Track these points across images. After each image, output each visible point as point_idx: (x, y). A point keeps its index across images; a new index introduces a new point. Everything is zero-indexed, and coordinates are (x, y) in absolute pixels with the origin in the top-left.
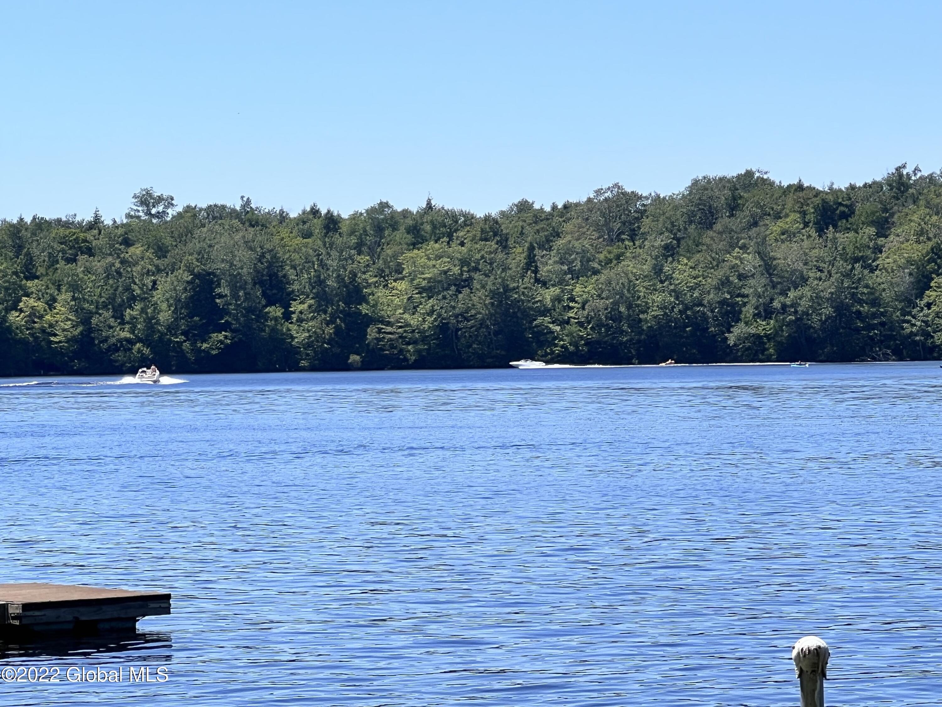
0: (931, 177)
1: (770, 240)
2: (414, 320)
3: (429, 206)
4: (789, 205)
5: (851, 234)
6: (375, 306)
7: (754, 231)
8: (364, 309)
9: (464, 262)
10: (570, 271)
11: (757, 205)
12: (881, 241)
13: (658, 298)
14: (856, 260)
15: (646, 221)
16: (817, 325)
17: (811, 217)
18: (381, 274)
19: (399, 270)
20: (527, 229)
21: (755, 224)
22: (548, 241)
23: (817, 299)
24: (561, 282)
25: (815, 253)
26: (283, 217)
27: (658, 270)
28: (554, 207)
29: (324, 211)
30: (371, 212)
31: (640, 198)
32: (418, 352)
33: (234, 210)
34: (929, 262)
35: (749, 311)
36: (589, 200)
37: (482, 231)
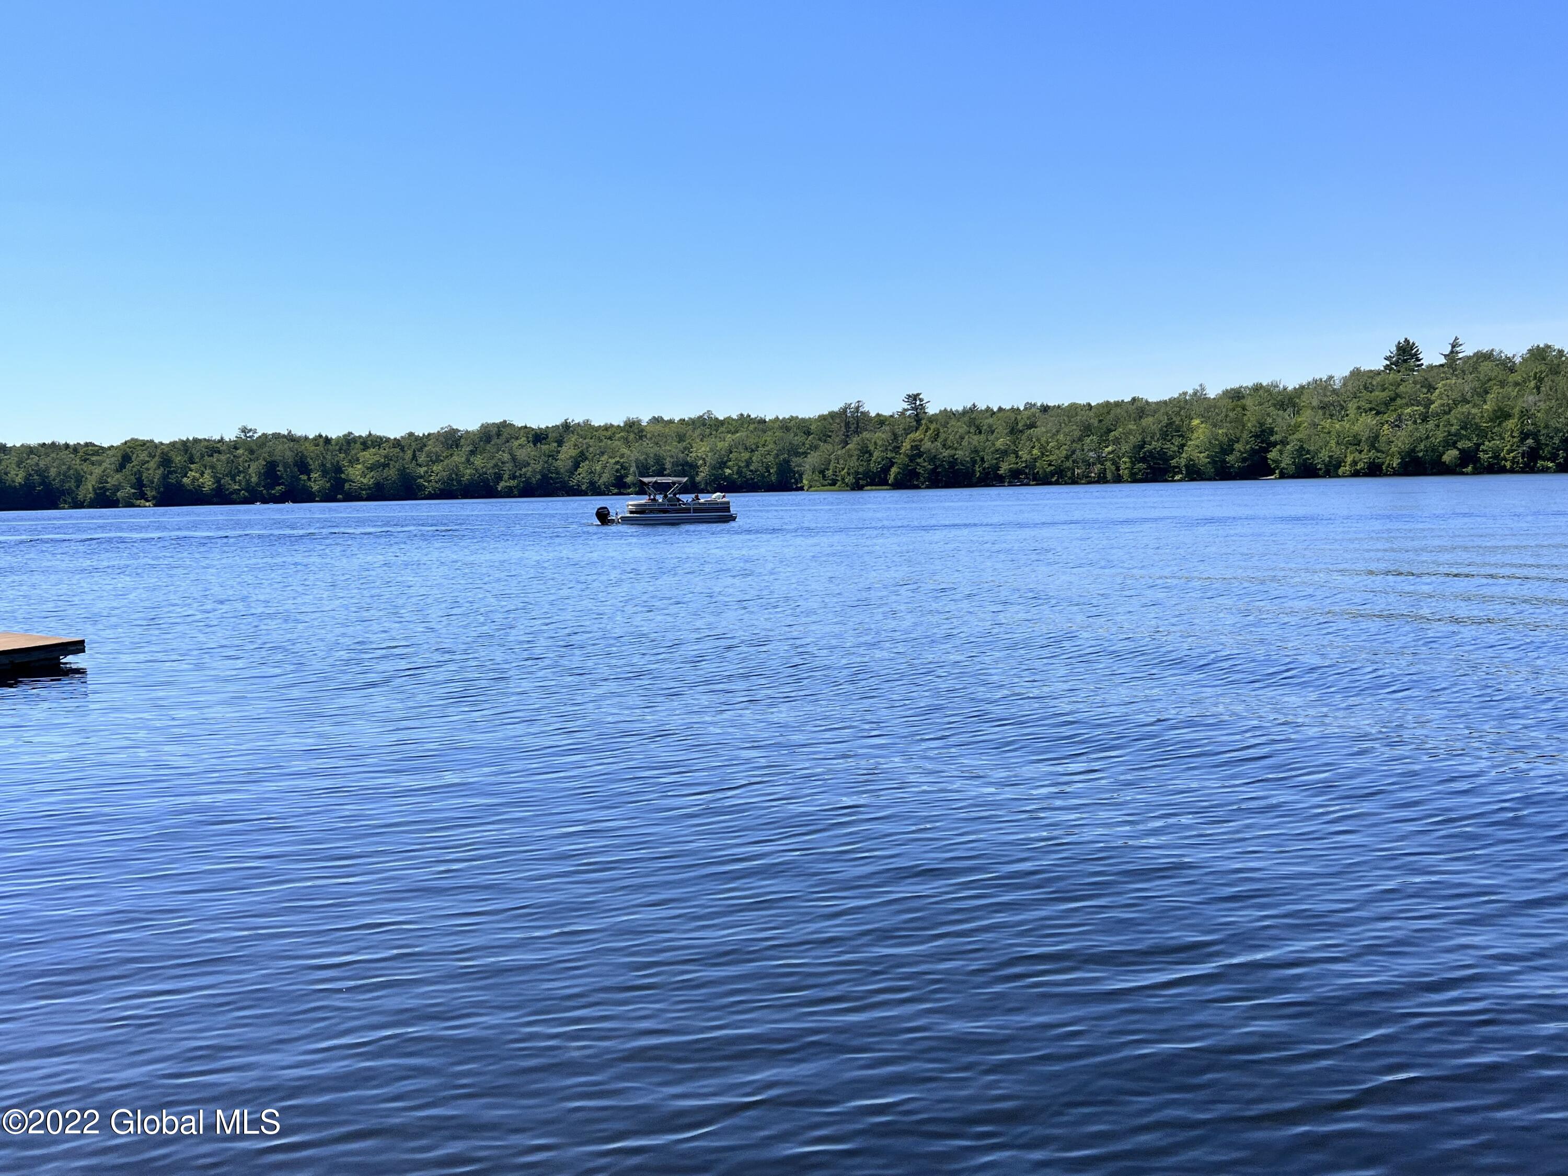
0: (579, 423)
1: (514, 448)
2: (365, 481)
3: (370, 434)
4: (522, 434)
5: (547, 446)
6: (348, 475)
7: (507, 444)
8: (343, 476)
9: (386, 457)
10: (431, 461)
11: (509, 434)
12: (559, 449)
13: (468, 471)
14: (549, 456)
15: (462, 440)
16: (534, 482)
17: (530, 439)
18: (350, 461)
19: (358, 460)
20: (413, 444)
21: (508, 442)
22: (422, 448)
23: (534, 471)
24: (427, 465)
25: (533, 453)
26: (306, 438)
27: (468, 460)
28: (424, 435)
29: (324, 436)
30: (344, 436)
31: (460, 431)
32: (367, 494)
33: (284, 435)
34: (580, 456)
35: (506, 477)
36: (438, 432)
37: (393, 444)
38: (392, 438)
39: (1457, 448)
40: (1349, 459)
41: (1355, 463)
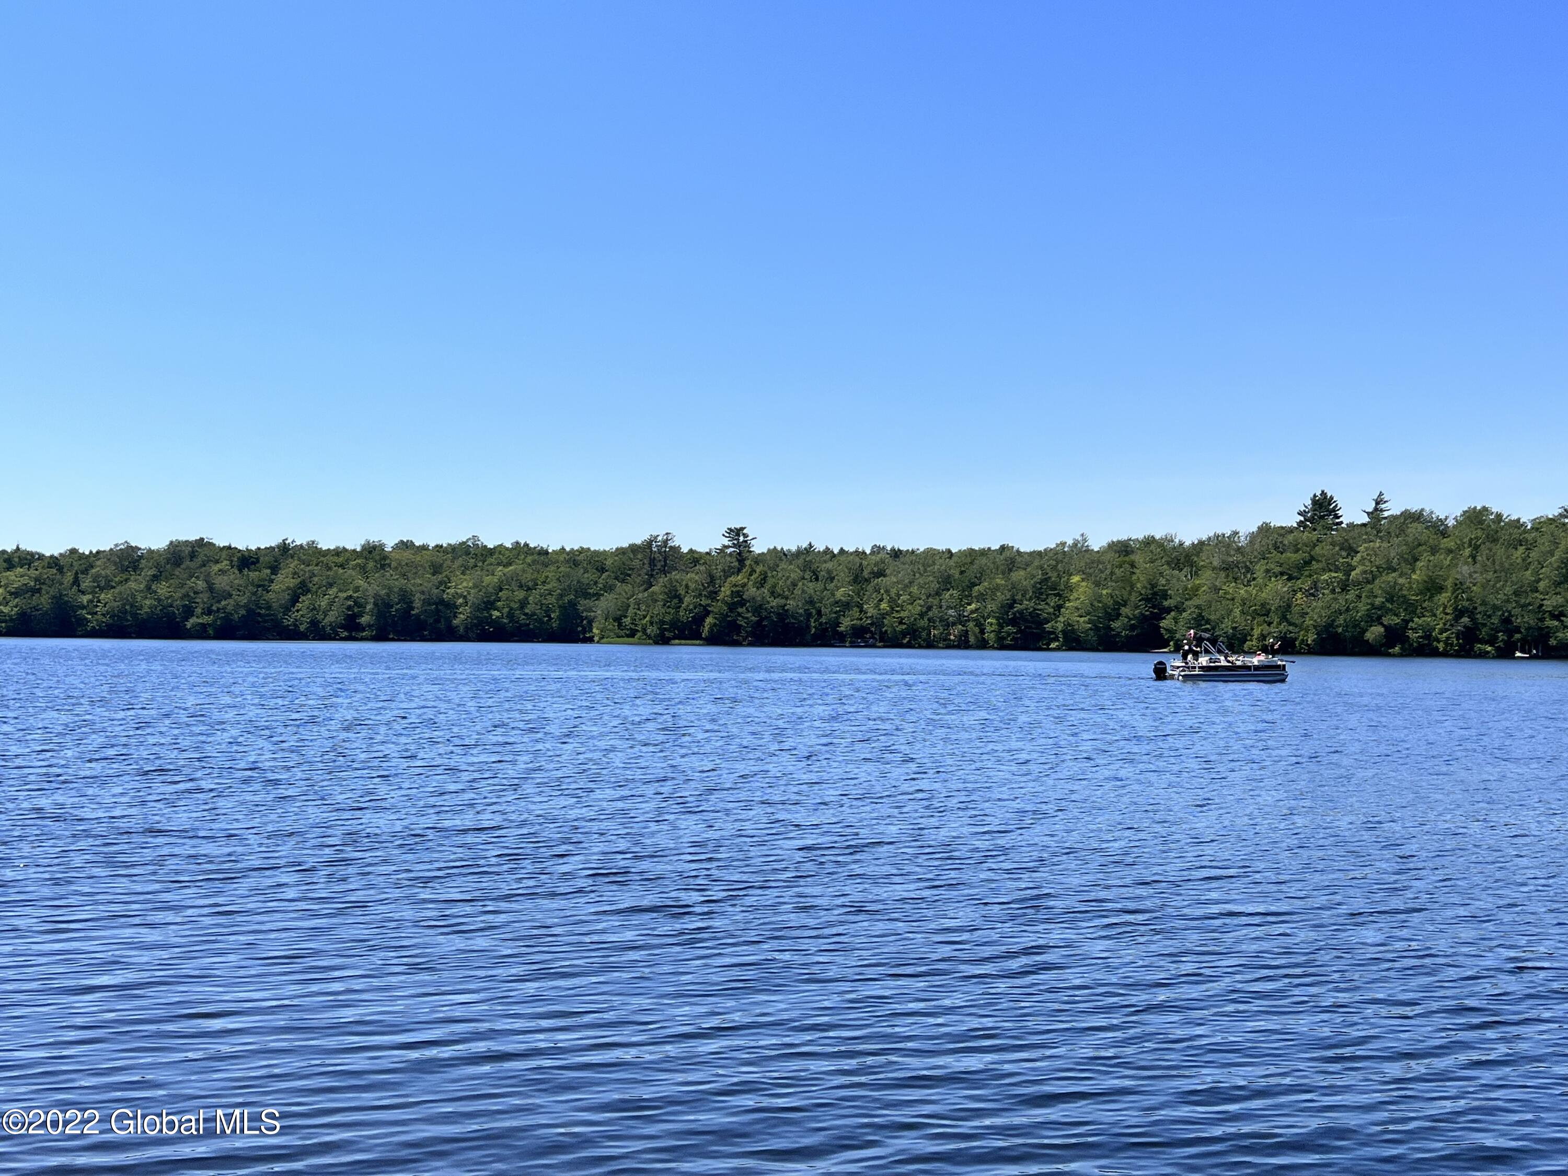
38: (48, 554)
39: (1382, 624)
40: (1256, 632)
41: (1263, 637)
